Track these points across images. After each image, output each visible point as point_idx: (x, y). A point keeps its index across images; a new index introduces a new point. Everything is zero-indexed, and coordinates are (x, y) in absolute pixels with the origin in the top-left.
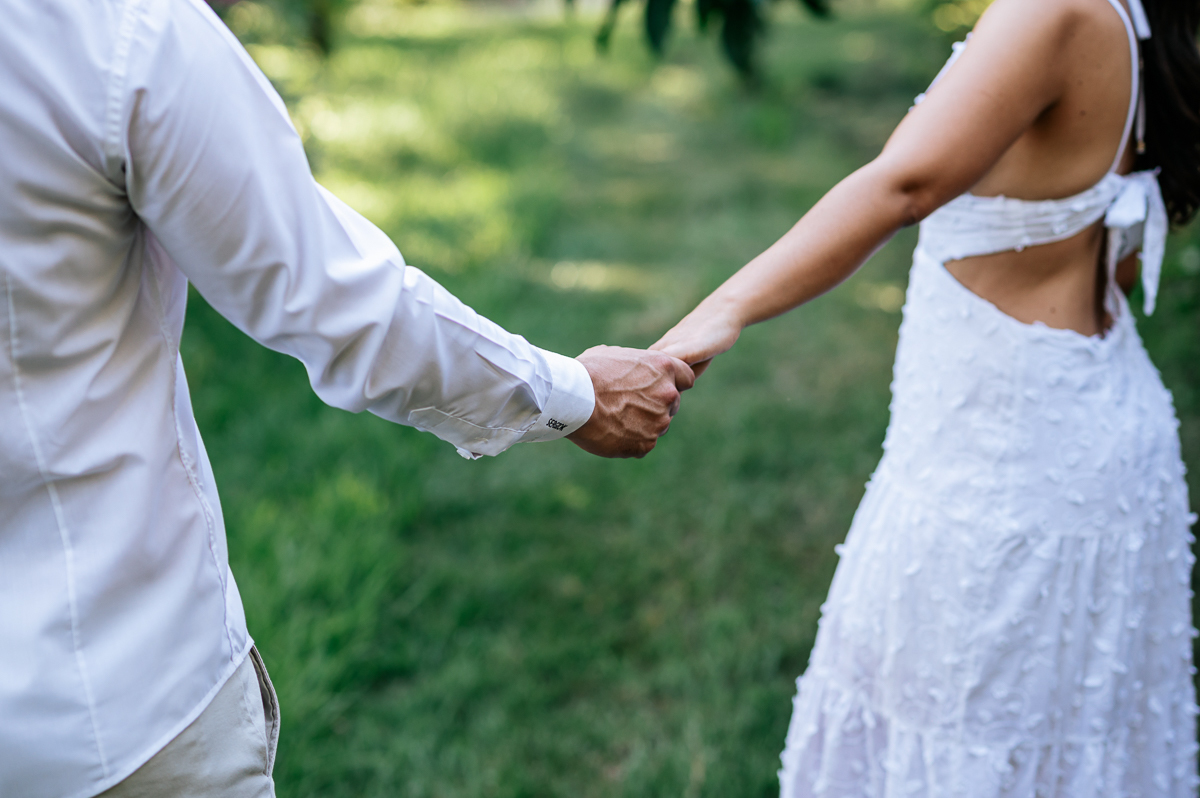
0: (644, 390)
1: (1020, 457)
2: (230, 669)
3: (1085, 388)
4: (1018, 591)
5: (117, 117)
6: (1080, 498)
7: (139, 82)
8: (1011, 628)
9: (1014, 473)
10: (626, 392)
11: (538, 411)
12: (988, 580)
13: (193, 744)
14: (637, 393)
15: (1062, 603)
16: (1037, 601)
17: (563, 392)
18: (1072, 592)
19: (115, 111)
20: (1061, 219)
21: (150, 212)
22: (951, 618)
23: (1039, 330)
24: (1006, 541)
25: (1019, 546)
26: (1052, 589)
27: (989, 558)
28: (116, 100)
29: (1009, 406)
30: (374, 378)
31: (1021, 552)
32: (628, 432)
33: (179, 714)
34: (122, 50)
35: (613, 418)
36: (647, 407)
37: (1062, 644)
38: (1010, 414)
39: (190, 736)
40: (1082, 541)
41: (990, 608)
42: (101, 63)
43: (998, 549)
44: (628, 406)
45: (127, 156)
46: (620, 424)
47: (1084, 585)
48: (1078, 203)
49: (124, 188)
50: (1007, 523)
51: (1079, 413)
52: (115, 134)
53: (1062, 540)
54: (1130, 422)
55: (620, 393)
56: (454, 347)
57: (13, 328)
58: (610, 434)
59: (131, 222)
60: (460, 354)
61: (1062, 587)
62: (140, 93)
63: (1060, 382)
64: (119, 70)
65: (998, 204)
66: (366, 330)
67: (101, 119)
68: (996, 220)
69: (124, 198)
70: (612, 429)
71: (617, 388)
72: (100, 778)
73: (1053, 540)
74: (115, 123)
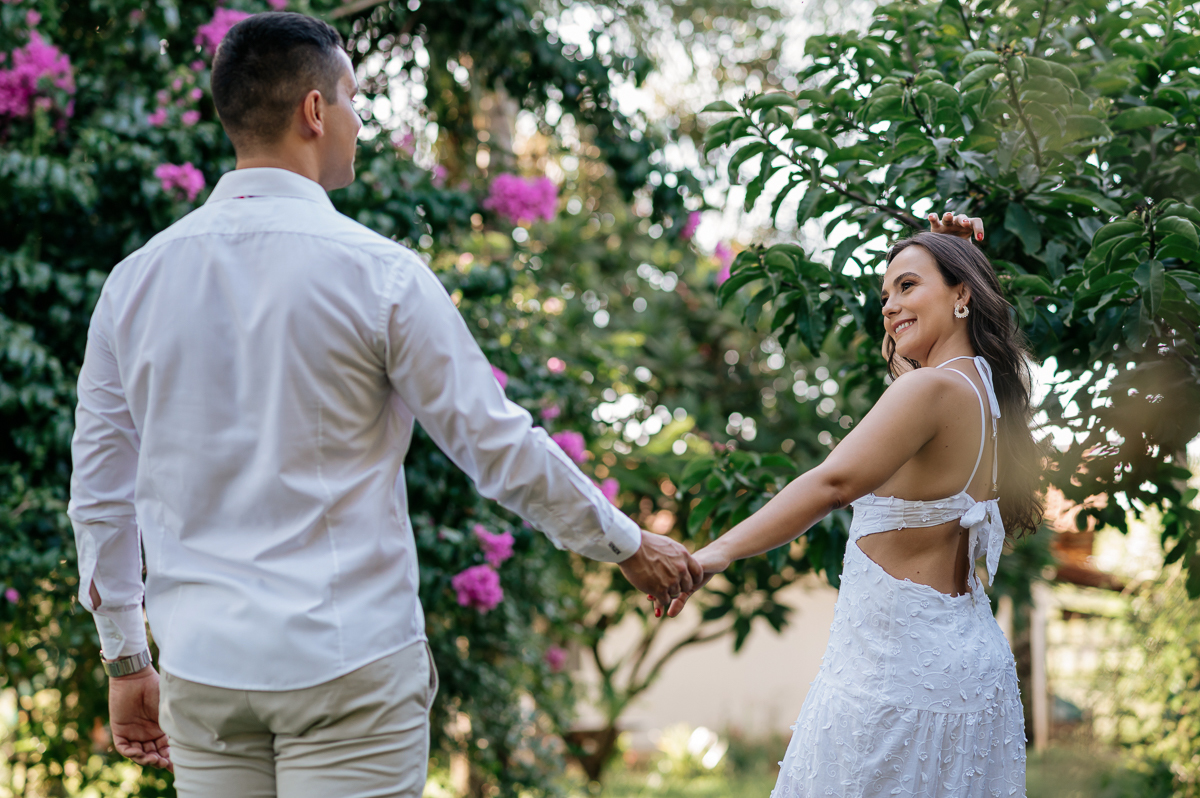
0: (670, 557)
1: (893, 659)
2: (414, 639)
3: (936, 620)
4: (889, 742)
5: (384, 319)
6: (932, 687)
7: (396, 300)
8: (884, 764)
9: (889, 668)
10: (659, 553)
11: (602, 532)
12: (870, 732)
13: (386, 666)
14: (665, 556)
15: (918, 752)
16: (900, 749)
17: (620, 528)
18: (927, 747)
19: (383, 315)
20: (928, 514)
21: (395, 375)
22: (846, 756)
23: (907, 583)
24: (883, 708)
25: (890, 713)
26: (912, 743)
27: (871, 718)
28: (384, 309)
29: (886, 628)
30: (512, 476)
31: (893, 717)
32: (654, 574)
33: (385, 647)
34: (389, 286)
35: (648, 562)
36: (668, 567)
37: (920, 782)
38: (886, 633)
39: (386, 661)
40: (935, 714)
41: (872, 752)
42: (377, 292)
43: (877, 713)
44: (658, 561)
45: (387, 340)
46: (651, 568)
47: (935, 744)
48: (939, 505)
49: (384, 363)
50: (883, 697)
51: (933, 636)
52: (382, 327)
53: (920, 712)
54: (970, 645)
55: (656, 552)
56: (556, 470)
57: (320, 430)
58: (645, 572)
59: (386, 384)
60: (559, 477)
61: (920, 742)
62: (395, 307)
63: (919, 615)
64: (386, 295)
65: (889, 501)
66: (508, 447)
67: (374, 319)
68: (887, 511)
69: (384, 369)
70: (647, 569)
71: (656, 549)
72: (339, 668)
73: (914, 712)
74: (383, 321)
